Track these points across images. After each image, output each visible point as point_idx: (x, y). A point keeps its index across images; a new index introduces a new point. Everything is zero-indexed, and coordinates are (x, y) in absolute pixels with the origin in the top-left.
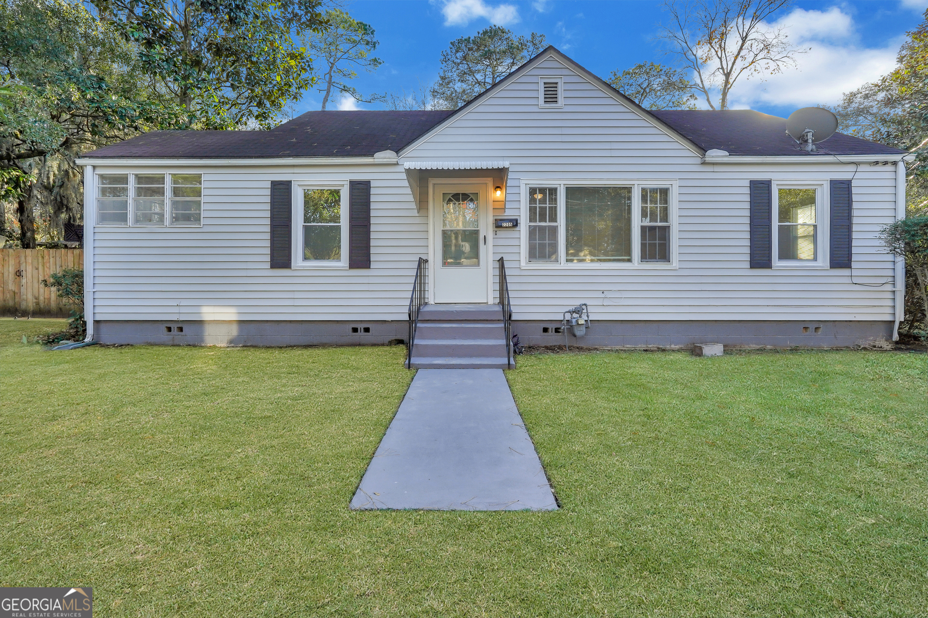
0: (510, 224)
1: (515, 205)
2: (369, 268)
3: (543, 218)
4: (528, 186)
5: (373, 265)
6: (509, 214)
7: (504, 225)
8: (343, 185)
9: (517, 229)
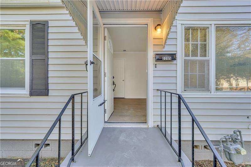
0: (170, 58)
1: (173, 42)
2: (47, 95)
3: (195, 54)
4: (184, 26)
5: (51, 93)
6: (168, 49)
7: (164, 58)
8: (25, 25)
9: (175, 62)
